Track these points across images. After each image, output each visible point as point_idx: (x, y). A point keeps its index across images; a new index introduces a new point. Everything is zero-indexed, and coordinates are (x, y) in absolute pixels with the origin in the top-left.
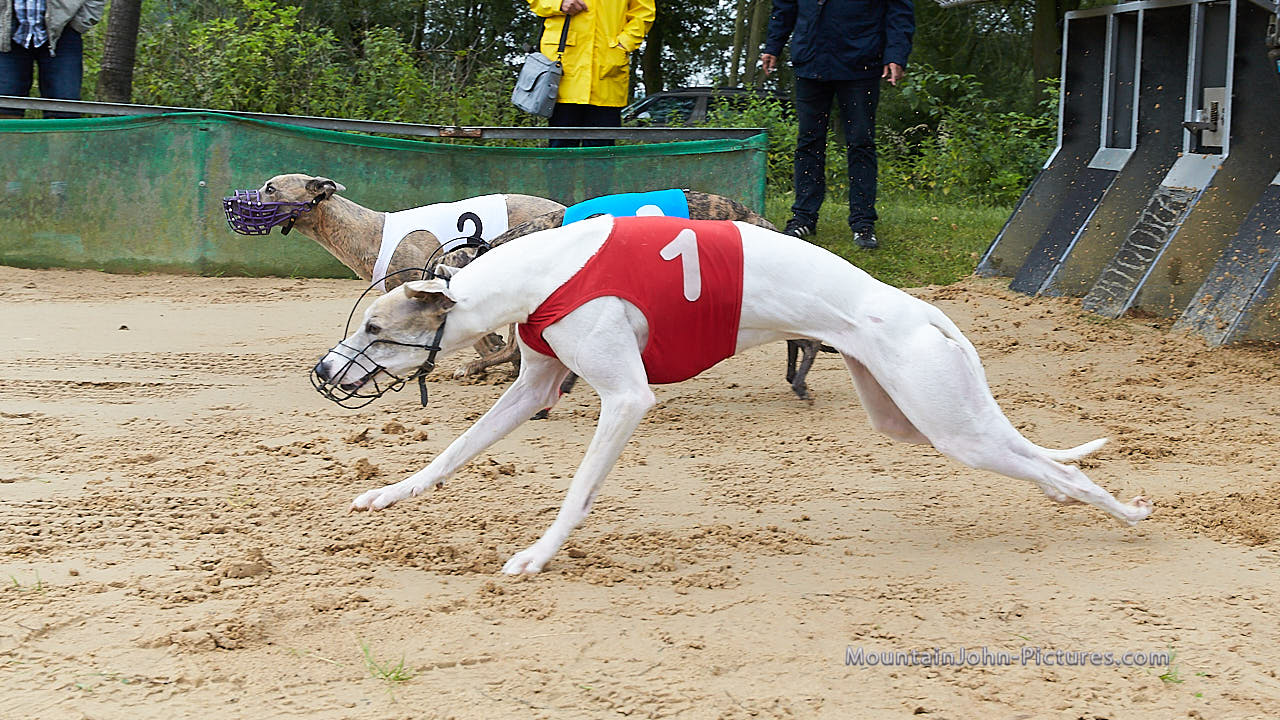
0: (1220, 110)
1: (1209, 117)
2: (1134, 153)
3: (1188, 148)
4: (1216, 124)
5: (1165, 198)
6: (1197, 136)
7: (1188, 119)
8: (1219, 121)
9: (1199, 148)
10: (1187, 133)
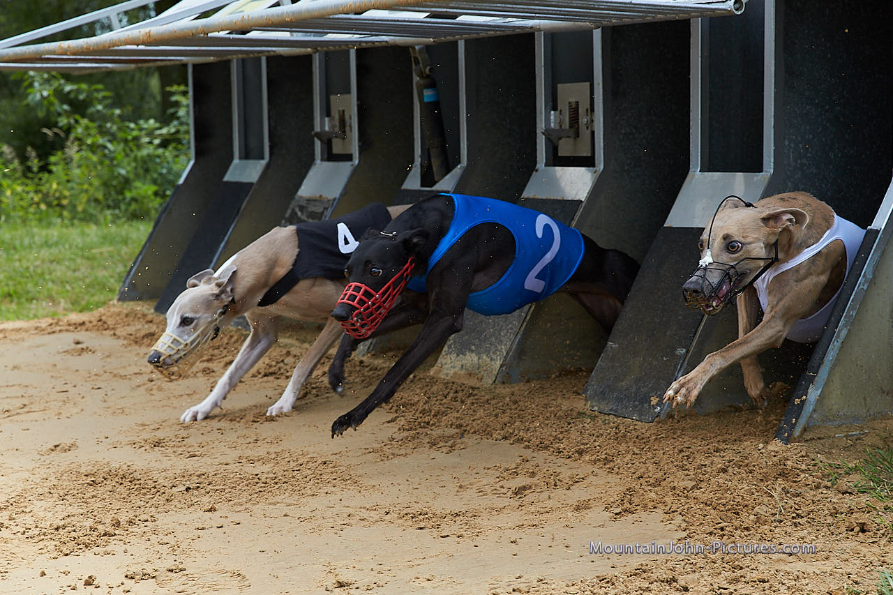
0: (347, 117)
1: (337, 124)
2: (268, 166)
3: (320, 157)
4: (344, 132)
5: (302, 208)
6: (328, 144)
7: (317, 129)
8: (347, 129)
9: (330, 156)
10: (318, 144)
